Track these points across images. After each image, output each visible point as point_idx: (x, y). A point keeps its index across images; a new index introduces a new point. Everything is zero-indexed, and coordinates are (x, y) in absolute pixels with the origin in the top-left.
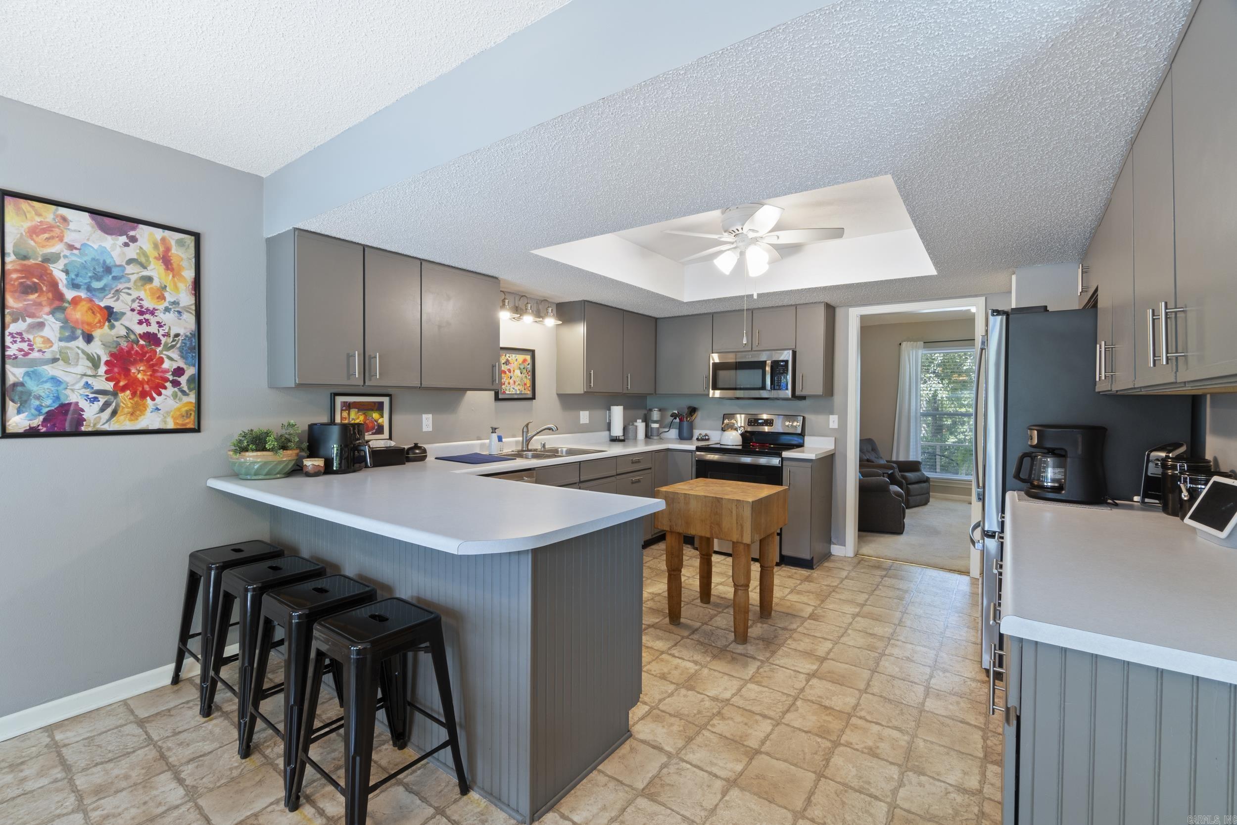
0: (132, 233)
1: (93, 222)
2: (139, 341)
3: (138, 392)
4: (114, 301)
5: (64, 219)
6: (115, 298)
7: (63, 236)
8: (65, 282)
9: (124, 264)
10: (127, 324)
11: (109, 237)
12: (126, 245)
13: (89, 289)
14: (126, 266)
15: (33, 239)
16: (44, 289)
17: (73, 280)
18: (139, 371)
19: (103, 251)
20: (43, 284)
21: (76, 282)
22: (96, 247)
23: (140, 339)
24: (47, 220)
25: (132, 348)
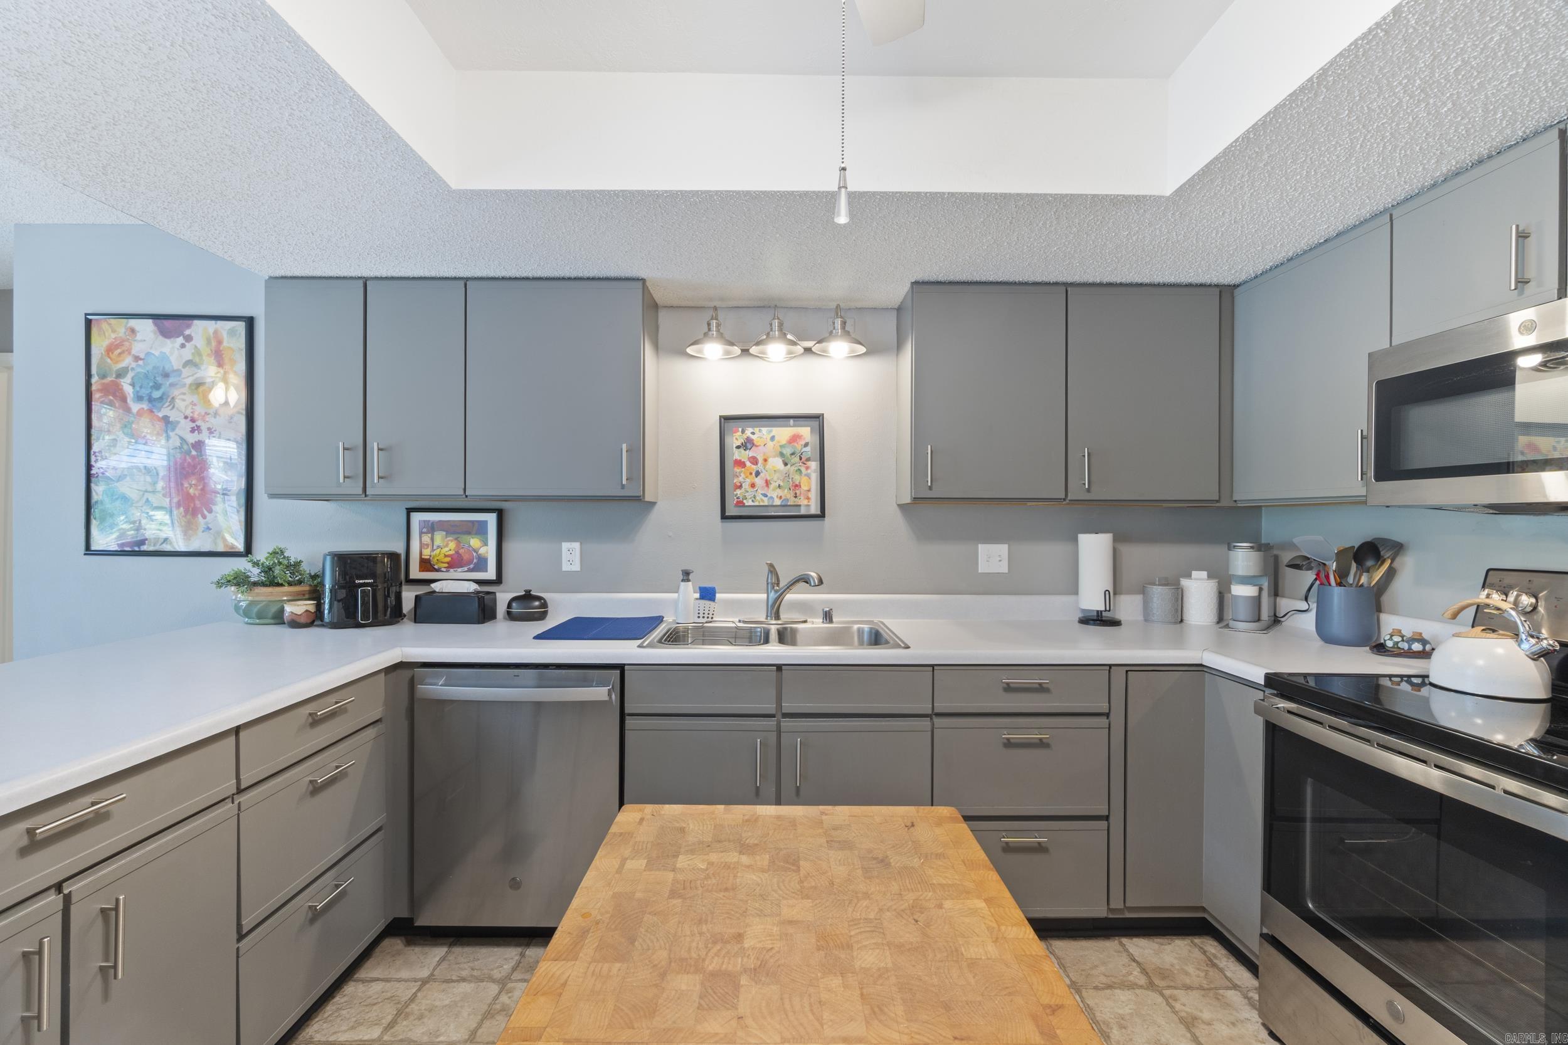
0: (187, 332)
1: (156, 328)
2: (191, 452)
3: (190, 509)
4: (171, 410)
5: (133, 331)
6: (171, 406)
7: (131, 349)
8: (132, 395)
9: (181, 367)
10: (181, 433)
11: (168, 341)
12: (183, 346)
13: (151, 400)
14: (183, 370)
15: (110, 357)
16: (117, 405)
17: (138, 392)
18: (191, 486)
19: (164, 357)
20: (116, 399)
21: (140, 394)
22: (157, 354)
23: (192, 449)
24: (121, 335)
25: (185, 460)
